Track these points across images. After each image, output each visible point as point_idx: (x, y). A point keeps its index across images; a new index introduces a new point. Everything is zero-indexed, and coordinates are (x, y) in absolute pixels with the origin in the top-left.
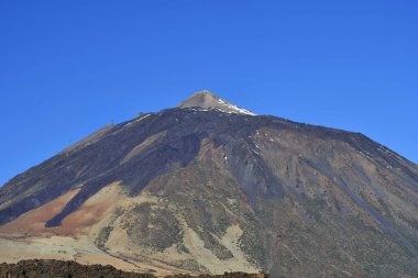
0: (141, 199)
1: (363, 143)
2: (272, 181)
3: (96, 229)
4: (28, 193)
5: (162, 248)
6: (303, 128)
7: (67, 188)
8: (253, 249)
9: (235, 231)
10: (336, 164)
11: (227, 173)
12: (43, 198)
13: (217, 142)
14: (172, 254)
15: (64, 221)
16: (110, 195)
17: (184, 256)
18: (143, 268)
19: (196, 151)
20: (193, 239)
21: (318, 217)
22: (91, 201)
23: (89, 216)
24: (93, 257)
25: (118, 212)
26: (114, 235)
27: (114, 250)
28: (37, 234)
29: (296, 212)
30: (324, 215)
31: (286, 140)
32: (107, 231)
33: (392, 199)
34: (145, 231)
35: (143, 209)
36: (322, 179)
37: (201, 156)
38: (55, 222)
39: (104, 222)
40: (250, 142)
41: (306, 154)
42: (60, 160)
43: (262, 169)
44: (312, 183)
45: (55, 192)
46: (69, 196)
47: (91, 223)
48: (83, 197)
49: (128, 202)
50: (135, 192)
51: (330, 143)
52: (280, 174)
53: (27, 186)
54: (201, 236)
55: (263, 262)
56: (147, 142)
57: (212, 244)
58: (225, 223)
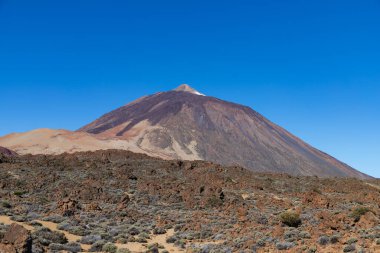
0: (156, 127)
1: (249, 111)
2: (211, 124)
3: (137, 138)
4: (109, 121)
5: (164, 148)
6: (225, 103)
7: (126, 120)
8: (201, 151)
9: (194, 143)
10: (238, 118)
11: (193, 119)
12: (116, 124)
13: (189, 106)
14: (167, 150)
15: (124, 134)
16: (143, 125)
17: (172, 152)
18: (156, 155)
19: (180, 109)
20: (176, 146)
21: (228, 140)
22: (136, 126)
23: (134, 132)
24: (136, 150)
25: (147, 132)
26: (144, 141)
27: (144, 147)
28: (112, 138)
29: (220, 137)
30: (231, 139)
31: (218, 107)
32: (141, 139)
33: (259, 135)
34: (157, 140)
35: (156, 131)
36: (231, 124)
37: (182, 111)
38: (120, 134)
39: (141, 135)
40: (203, 107)
41: (226, 113)
42: (124, 109)
43: (207, 118)
44: (227, 125)
45: (120, 122)
46: (126, 124)
47: (135, 135)
48: (132, 125)
49: (151, 128)
50: (153, 124)
51: (236, 109)
52: (214, 121)
53: (109, 118)
54: (180, 144)
55: (204, 156)
56: (160, 104)
57: (184, 148)
58: (190, 139)
